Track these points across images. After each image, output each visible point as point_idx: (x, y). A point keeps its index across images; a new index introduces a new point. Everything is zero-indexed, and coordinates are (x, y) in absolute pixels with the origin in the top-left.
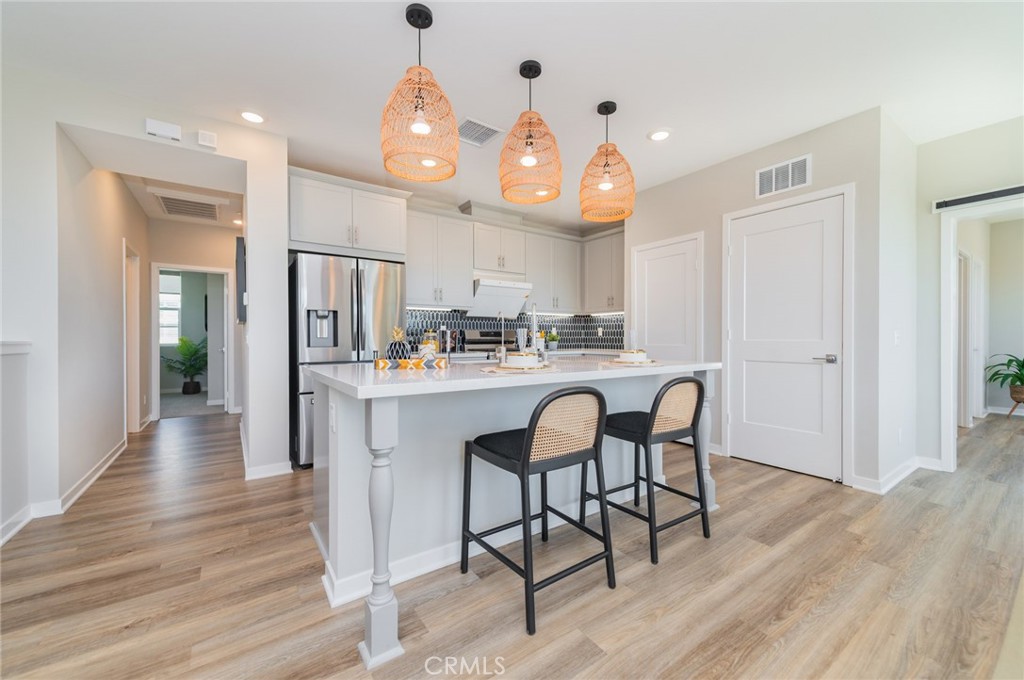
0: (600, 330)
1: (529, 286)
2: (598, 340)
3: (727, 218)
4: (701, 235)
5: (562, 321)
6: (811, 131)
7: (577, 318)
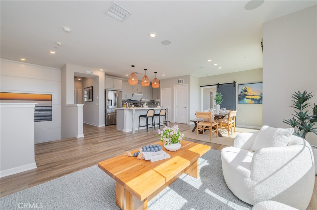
0: (156, 103)
1: (143, 95)
2: (155, 105)
3: (174, 86)
4: (171, 88)
5: (148, 101)
6: (185, 76)
7: (151, 101)
